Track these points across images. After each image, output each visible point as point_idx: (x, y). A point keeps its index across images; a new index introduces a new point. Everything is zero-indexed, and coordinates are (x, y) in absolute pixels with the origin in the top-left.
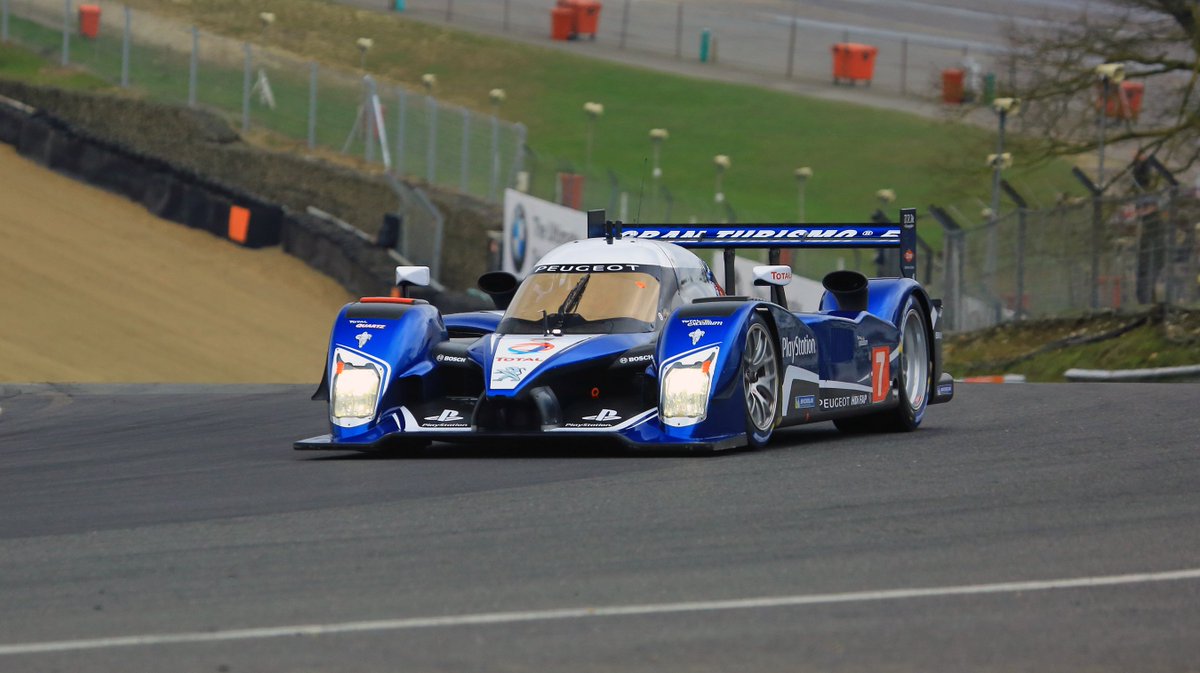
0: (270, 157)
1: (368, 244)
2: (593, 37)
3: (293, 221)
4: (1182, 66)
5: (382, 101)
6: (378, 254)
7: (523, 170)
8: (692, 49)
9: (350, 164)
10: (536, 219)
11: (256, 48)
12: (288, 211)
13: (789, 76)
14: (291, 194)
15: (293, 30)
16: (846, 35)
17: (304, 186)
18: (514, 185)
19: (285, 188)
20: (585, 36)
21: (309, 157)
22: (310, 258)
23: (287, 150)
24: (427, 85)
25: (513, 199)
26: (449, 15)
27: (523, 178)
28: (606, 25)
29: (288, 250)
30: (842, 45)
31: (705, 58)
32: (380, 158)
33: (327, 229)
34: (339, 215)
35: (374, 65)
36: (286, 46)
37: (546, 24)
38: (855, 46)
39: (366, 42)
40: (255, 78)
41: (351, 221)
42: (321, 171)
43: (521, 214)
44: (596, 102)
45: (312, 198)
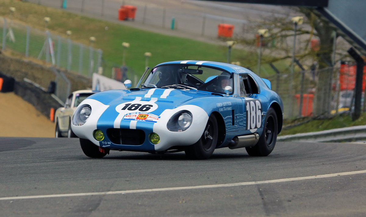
0: (12, 60)
1: (44, 92)
2: (133, 20)
3: (18, 83)
4: (307, 32)
5: (53, 40)
6: (47, 96)
7: (101, 66)
8: (169, 24)
9: (40, 63)
10: (103, 84)
11: (8, 20)
12: (17, 80)
13: (202, 35)
14: (19, 74)
15: (24, 14)
16: (223, 21)
17: (23, 70)
18: (97, 72)
19: (17, 71)
20: (130, 19)
21: (26, 60)
22: (23, 96)
23: (18, 57)
24: (68, 35)
25: (96, 77)
26: (82, 10)
27: (101, 70)
28: (138, 15)
29: (16, 93)
30: (222, 24)
31: (173, 28)
32: (51, 61)
33: (30, 86)
34: (35, 82)
35: (51, 27)
36: (21, 20)
37: (117, 14)
38: (226, 25)
39: (48, 19)
40: (7, 31)
41: (40, 83)
42: (30, 65)
43: (98, 82)
44: (127, 42)
45: (26, 75)
